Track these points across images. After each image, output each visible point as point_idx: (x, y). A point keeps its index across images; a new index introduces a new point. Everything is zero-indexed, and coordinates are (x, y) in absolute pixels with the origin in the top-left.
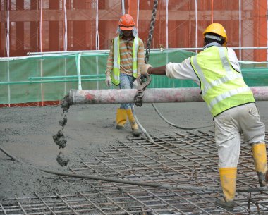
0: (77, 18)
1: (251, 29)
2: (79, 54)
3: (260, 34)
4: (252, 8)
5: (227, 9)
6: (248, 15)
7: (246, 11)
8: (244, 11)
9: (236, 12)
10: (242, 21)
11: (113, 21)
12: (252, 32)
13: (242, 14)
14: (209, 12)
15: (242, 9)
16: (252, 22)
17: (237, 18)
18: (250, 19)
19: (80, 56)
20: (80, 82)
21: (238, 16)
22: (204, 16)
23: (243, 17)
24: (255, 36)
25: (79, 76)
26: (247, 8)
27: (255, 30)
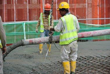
0: (20, 8)
1: (91, 11)
2: (24, 23)
3: (95, 13)
4: (91, 2)
5: (81, 3)
6: (90, 5)
7: (89, 4)
8: (88, 4)
9: (85, 4)
10: (87, 8)
11: (34, 9)
12: (92, 12)
13: (87, 5)
14: (74, 5)
15: (87, 3)
16: (92, 8)
17: (85, 7)
18: (91, 7)
19: (25, 23)
20: (25, 35)
21: (86, 6)
22: (72, 6)
23: (88, 6)
24: (93, 14)
25: (25, 32)
26: (89, 2)
27: (93, 12)
